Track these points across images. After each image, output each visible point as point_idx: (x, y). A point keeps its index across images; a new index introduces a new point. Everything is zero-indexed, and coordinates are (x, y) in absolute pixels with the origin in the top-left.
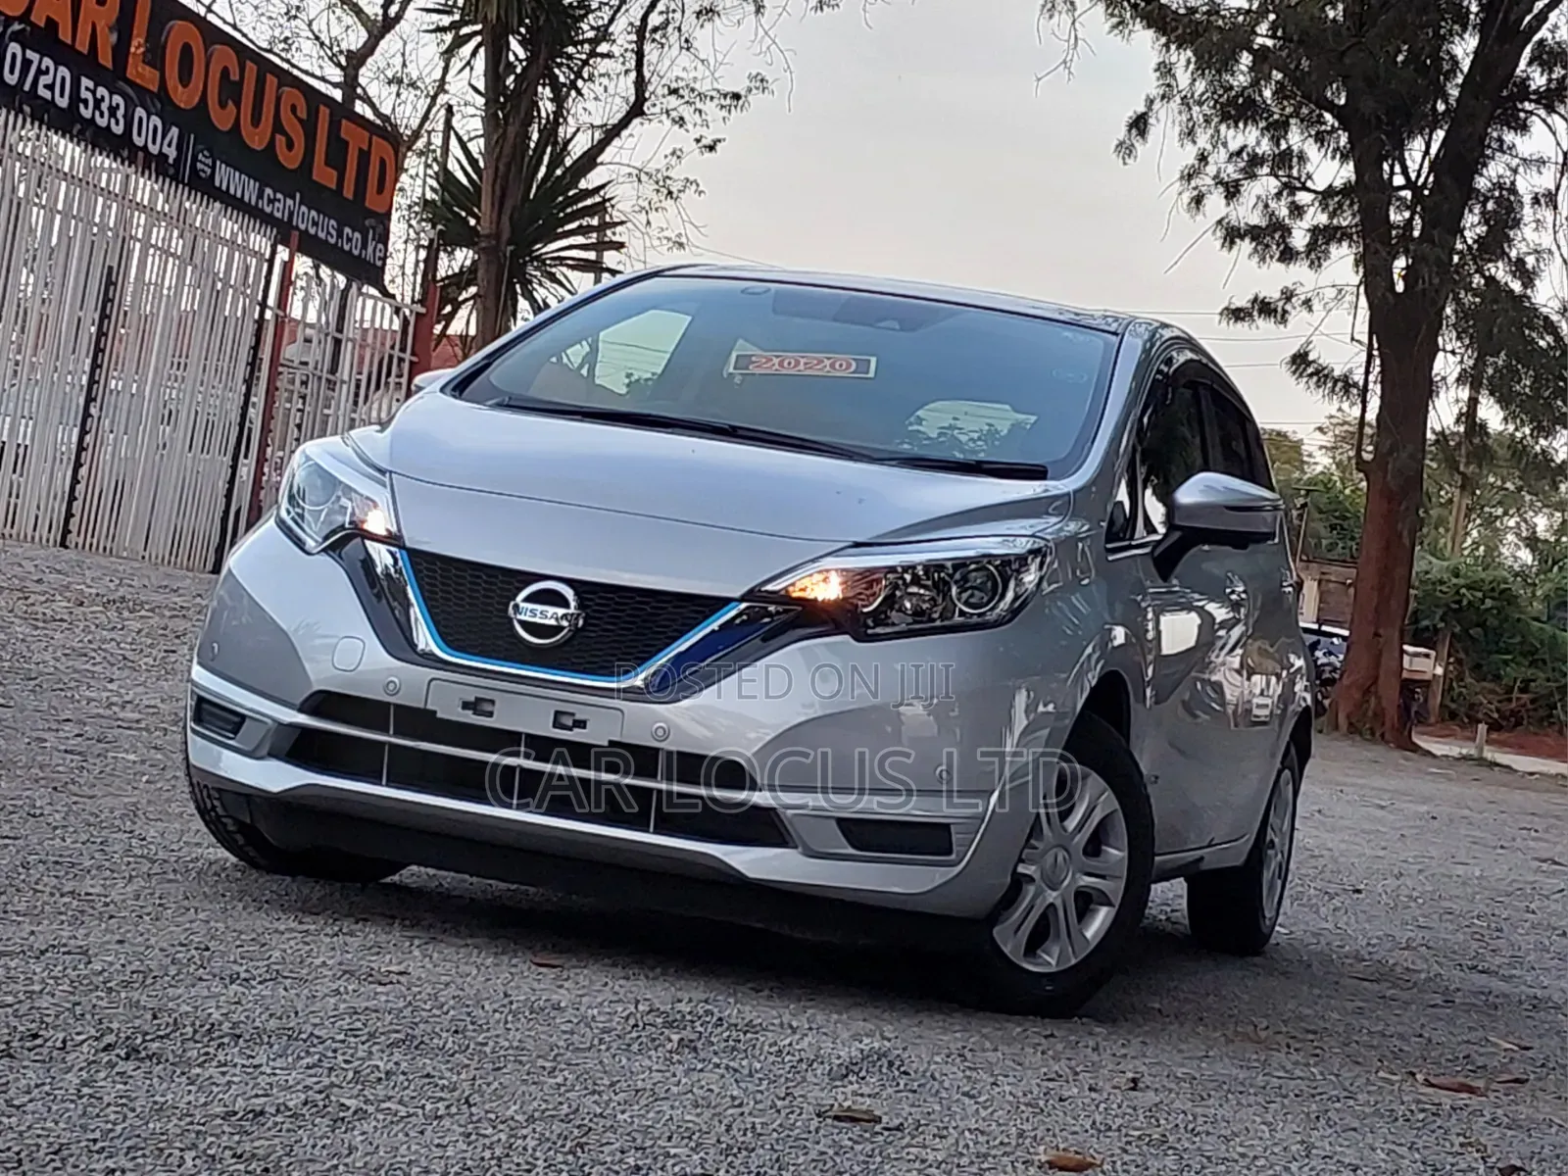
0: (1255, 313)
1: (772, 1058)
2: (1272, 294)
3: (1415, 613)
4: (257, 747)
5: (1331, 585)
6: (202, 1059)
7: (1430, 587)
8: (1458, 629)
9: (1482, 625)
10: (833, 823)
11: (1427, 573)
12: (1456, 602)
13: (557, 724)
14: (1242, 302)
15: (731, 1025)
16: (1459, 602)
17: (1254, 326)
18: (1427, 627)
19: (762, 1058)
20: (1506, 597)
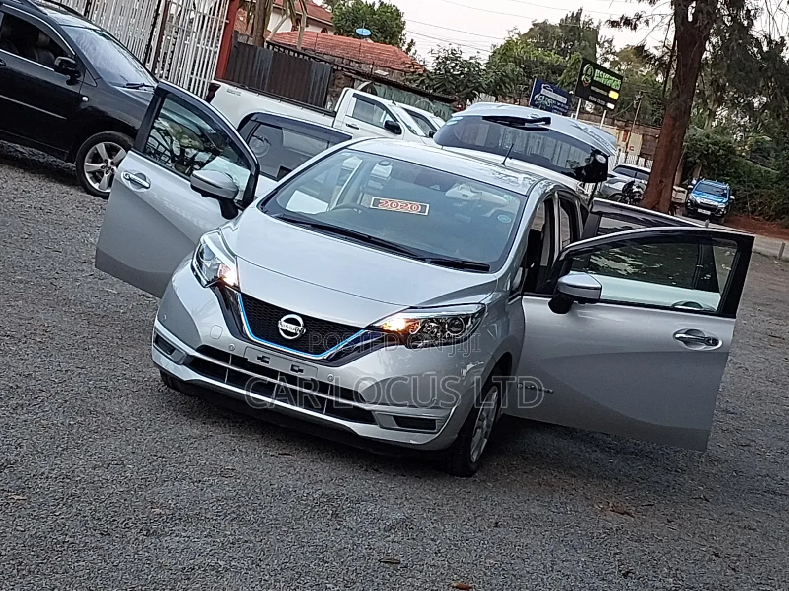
0: (622, 24)
1: (364, 516)
2: (631, 15)
3: (686, 153)
4: (180, 361)
5: (648, 137)
6: (170, 532)
7: (695, 142)
8: (706, 163)
9: (717, 162)
10: (392, 418)
11: (694, 135)
12: (706, 151)
13: (292, 370)
14: (616, 18)
15: (351, 501)
16: (707, 151)
17: (621, 30)
18: (691, 161)
19: (361, 516)
20: (730, 151)
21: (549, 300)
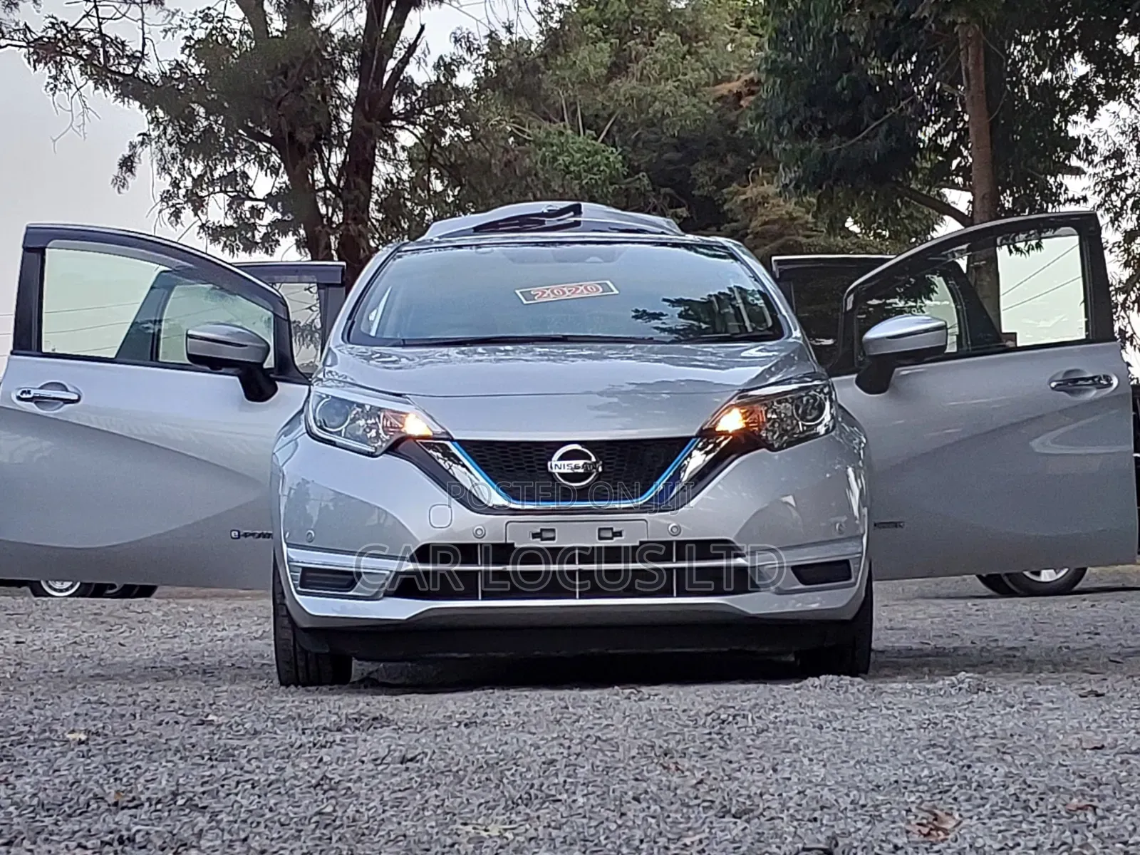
10: (790, 570)
13: (601, 537)
21: (855, 376)
